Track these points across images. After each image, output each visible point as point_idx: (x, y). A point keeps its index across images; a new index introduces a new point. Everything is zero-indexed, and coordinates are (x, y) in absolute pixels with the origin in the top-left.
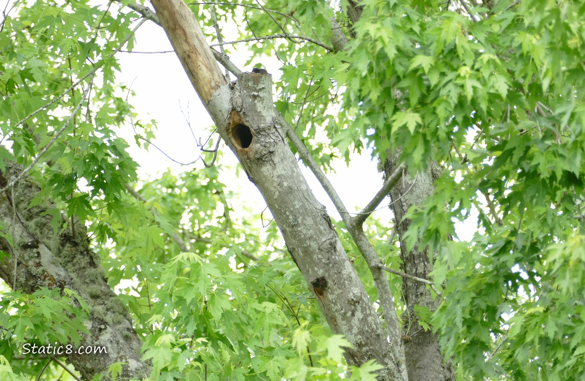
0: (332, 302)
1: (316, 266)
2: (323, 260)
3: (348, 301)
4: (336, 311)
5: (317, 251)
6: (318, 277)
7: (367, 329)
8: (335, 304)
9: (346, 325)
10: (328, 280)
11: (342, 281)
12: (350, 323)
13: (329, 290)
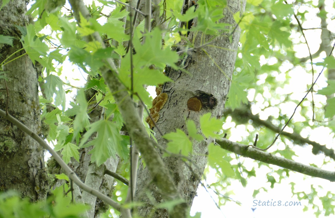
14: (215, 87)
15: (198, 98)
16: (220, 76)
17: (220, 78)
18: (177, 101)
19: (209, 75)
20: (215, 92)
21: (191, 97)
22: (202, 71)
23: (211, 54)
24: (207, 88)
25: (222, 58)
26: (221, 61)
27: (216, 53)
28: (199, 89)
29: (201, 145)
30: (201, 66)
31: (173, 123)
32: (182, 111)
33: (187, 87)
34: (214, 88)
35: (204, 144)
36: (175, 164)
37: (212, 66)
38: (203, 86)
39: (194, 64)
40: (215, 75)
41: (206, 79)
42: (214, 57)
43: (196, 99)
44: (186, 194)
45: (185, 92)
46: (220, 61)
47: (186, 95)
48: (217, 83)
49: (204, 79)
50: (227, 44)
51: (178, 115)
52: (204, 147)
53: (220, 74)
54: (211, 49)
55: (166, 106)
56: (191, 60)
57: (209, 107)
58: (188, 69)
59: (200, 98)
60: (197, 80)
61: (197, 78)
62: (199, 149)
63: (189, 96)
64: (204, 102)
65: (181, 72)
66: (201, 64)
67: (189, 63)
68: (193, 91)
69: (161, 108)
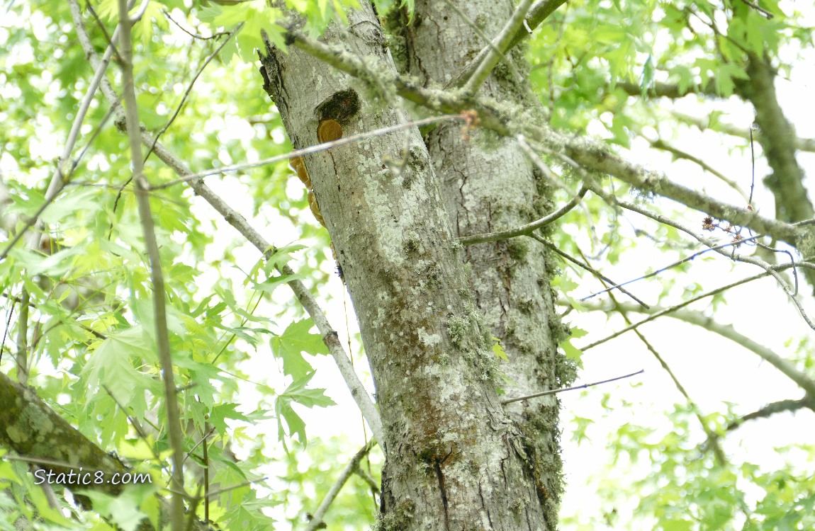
0: (362, 151)
3: (402, 152)
4: (368, 171)
6: (338, 90)
7: (432, 225)
8: (369, 154)
9: (386, 204)
12: (397, 200)
13: (361, 123)
15: (323, 120)
19: (313, 65)
20: (340, 80)
21: (316, 127)
22: (300, 70)
24: (324, 91)
28: (317, 104)
29: (382, 187)
31: (328, 194)
32: (323, 164)
33: (303, 117)
34: (334, 76)
35: (384, 179)
36: (369, 258)
38: (317, 94)
39: (287, 69)
41: (314, 75)
43: (325, 123)
44: (419, 285)
45: (306, 129)
47: (309, 131)
49: (311, 80)
51: (323, 174)
52: (389, 184)
55: (309, 170)
56: (279, 68)
57: (348, 117)
58: (285, 85)
59: (326, 116)
60: (305, 91)
61: (302, 88)
62: (384, 196)
63: (314, 128)
64: (336, 115)
65: (284, 99)
66: (293, 60)
67: (280, 72)
68: (311, 115)
69: (308, 177)
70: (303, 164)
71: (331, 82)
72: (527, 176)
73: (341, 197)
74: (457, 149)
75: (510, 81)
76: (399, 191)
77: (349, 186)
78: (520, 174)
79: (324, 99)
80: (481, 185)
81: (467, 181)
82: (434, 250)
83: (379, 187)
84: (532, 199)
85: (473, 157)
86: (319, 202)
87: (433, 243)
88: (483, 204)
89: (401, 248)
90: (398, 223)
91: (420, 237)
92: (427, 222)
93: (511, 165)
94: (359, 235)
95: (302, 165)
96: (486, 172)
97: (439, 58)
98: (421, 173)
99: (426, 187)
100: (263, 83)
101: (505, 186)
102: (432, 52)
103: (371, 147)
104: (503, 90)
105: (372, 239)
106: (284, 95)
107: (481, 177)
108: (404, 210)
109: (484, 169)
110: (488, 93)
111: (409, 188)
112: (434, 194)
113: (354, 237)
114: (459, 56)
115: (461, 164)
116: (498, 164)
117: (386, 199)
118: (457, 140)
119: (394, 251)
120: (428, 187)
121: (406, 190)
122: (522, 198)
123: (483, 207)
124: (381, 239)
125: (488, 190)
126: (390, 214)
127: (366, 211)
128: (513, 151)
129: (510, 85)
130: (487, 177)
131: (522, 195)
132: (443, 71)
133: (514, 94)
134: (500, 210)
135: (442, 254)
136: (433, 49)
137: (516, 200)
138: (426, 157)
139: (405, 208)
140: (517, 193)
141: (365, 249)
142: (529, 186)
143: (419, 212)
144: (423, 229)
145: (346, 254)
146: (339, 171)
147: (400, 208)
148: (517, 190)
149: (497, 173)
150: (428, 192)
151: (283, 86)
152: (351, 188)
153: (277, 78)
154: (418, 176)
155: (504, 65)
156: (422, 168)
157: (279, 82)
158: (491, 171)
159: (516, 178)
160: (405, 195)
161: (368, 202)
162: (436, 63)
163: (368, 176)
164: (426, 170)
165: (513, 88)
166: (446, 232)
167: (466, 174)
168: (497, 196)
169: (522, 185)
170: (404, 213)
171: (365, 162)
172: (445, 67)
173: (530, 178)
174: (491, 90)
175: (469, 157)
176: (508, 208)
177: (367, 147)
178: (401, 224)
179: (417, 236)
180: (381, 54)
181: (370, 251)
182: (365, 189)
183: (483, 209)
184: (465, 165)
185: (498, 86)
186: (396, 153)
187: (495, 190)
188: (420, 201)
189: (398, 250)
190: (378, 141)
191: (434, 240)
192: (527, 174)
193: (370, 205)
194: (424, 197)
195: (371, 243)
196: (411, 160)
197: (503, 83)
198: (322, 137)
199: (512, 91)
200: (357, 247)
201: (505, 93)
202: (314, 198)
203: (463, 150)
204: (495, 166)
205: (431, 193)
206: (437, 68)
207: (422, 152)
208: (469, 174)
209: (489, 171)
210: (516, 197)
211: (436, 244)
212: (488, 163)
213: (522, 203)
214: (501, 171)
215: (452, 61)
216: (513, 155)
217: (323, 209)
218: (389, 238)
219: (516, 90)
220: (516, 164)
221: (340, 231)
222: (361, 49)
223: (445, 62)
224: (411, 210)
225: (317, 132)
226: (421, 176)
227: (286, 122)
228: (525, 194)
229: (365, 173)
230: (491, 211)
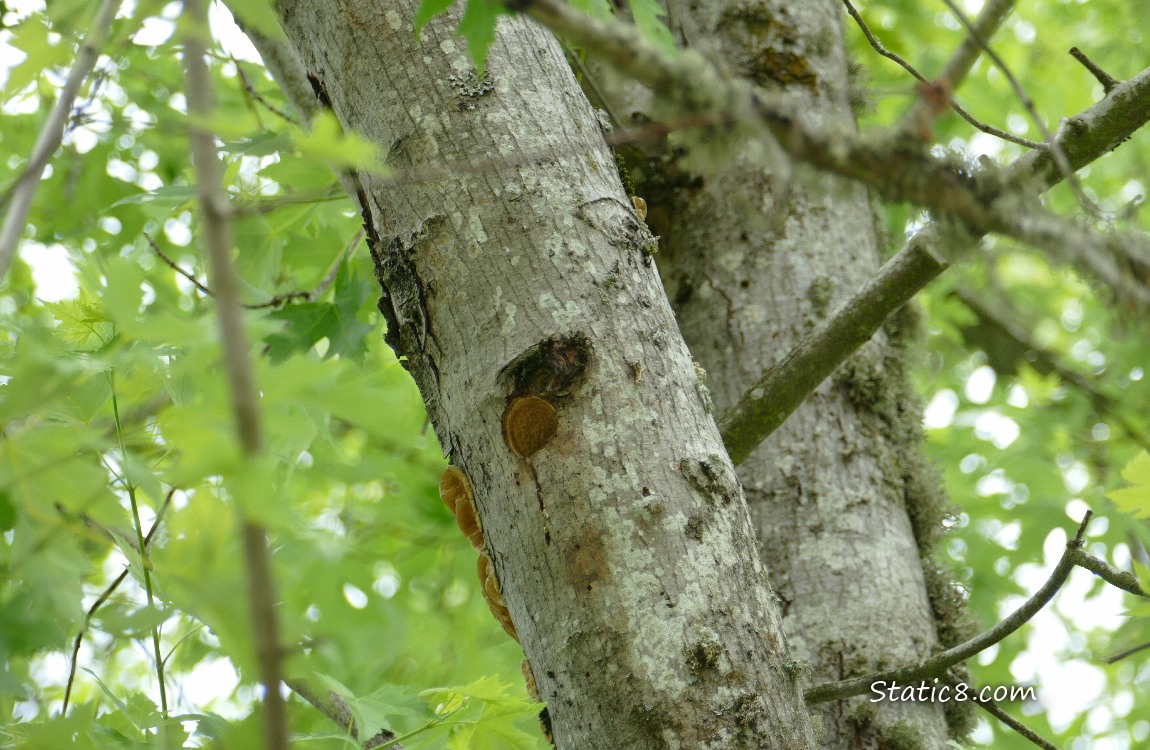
1: (548, 286)
2: (591, 268)
3: (683, 465)
4: (612, 500)
5: (569, 221)
6: (550, 333)
7: (747, 618)
8: (615, 466)
9: (649, 568)
10: (600, 352)
11: (664, 382)
12: (672, 561)
13: (597, 403)
14: (545, 299)
15: (515, 396)
16: (532, 246)
17: (536, 253)
18: (483, 466)
19: (496, 282)
20: (555, 313)
21: (500, 414)
22: (468, 294)
23: (452, 209)
24: (521, 334)
25: (493, 180)
26: (497, 192)
27: (464, 187)
28: (502, 363)
29: (641, 533)
30: (457, 277)
31: (522, 553)
32: (513, 490)
33: (471, 393)
34: (542, 305)
35: (647, 517)
36: (611, 683)
37: (484, 245)
38: (505, 342)
39: (439, 294)
40: (515, 261)
41: (498, 304)
42: (469, 207)
43: (520, 401)
44: (719, 739)
45: (477, 417)
46: (496, 199)
47: (484, 422)
48: (541, 278)
49: (492, 313)
50: (478, 118)
51: (512, 512)
52: (656, 528)
53: (525, 239)
54: (442, 191)
55: (480, 507)
56: (421, 292)
57: (571, 388)
58: (435, 327)
59: (522, 389)
60: (478, 336)
61: (473, 331)
62: (645, 552)
63: (494, 414)
64: (546, 385)
65: (430, 357)
66: (453, 274)
67: (424, 304)
68: (490, 388)
69: (479, 524)
70: (470, 495)
71: (534, 316)
72: (919, 608)
73: (554, 558)
74: (770, 546)
75: (883, 417)
76: (677, 542)
77: (568, 533)
78: (904, 600)
79: (520, 351)
80: (822, 618)
81: (791, 610)
82: (750, 667)
83: (635, 535)
84: (928, 653)
85: (803, 562)
86: (501, 574)
87: (749, 654)
88: (826, 656)
89: (682, 661)
90: (675, 609)
91: (721, 639)
92: (737, 610)
93: (885, 581)
94: (589, 635)
95: (467, 498)
96: (832, 592)
97: (730, 365)
98: (723, 510)
99: (734, 540)
100: (385, 330)
101: (872, 622)
102: (714, 353)
103: (619, 452)
104: (868, 433)
105: (619, 642)
106: (432, 349)
107: (820, 602)
108: (686, 582)
109: (829, 586)
110: (836, 434)
111: (699, 539)
112: (751, 559)
113: (577, 641)
114: (773, 360)
115: (777, 575)
116: (857, 576)
117: (650, 559)
118: (769, 527)
119: (664, 667)
120: (737, 542)
121: (694, 543)
122: (910, 648)
123: (825, 662)
124: (637, 641)
125: (836, 627)
126: (658, 589)
127: (605, 584)
128: (889, 553)
129: (881, 424)
130: (835, 603)
131: (910, 643)
132: (739, 389)
133: (890, 444)
134: (863, 669)
135: (768, 678)
136: (716, 345)
137: (896, 651)
138: (733, 479)
139: (688, 578)
140: (898, 638)
141: (603, 663)
142: (922, 626)
143: (720, 587)
144: (728, 624)
145: (562, 678)
146: (549, 501)
147: (680, 580)
148: (897, 632)
149: (856, 594)
150: (739, 552)
151: (429, 330)
152: (573, 538)
153: (416, 316)
154: (716, 516)
155: (871, 380)
156: (727, 500)
157: (420, 324)
158: (843, 591)
159: (895, 607)
160: (689, 551)
161: (611, 565)
162: (724, 374)
163: (611, 512)
164: (733, 507)
165: (887, 431)
166: (775, 636)
167: (789, 595)
168: (857, 641)
169: (908, 623)
170: (688, 588)
171: (605, 482)
172: (744, 382)
173: (926, 613)
174: (841, 429)
175: (795, 562)
176: (880, 665)
177: (610, 452)
178: (683, 611)
179: (715, 637)
180: (640, 266)
181: (612, 668)
182: (604, 538)
183: (826, 666)
184: (786, 577)
185: (859, 422)
186: (671, 464)
187: (851, 628)
188: (721, 566)
189: (674, 664)
190: (635, 440)
191: (752, 647)
192: (917, 602)
193: (615, 570)
194: (730, 560)
195: (615, 651)
196: (703, 481)
197: (867, 419)
198: (512, 433)
199: (887, 437)
200: (585, 661)
201: (870, 437)
202: (490, 569)
203: (781, 547)
204: (850, 581)
205: (745, 555)
206: (725, 385)
207: (727, 470)
208: (795, 597)
209: (838, 589)
210: (895, 646)
211: (755, 656)
212: (838, 573)
213: (908, 659)
214: (865, 591)
215: (758, 369)
216: (889, 561)
217: (509, 587)
218: (655, 640)
219: (893, 437)
220: (895, 579)
221: (548, 630)
222: (599, 252)
223: (744, 373)
224: (703, 584)
225: (503, 422)
226: (724, 516)
227: (435, 408)
228: (916, 641)
229: (605, 504)
230: (842, 671)
